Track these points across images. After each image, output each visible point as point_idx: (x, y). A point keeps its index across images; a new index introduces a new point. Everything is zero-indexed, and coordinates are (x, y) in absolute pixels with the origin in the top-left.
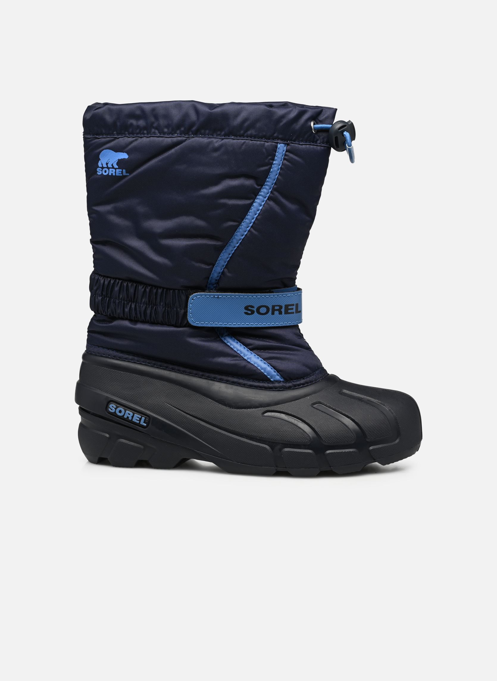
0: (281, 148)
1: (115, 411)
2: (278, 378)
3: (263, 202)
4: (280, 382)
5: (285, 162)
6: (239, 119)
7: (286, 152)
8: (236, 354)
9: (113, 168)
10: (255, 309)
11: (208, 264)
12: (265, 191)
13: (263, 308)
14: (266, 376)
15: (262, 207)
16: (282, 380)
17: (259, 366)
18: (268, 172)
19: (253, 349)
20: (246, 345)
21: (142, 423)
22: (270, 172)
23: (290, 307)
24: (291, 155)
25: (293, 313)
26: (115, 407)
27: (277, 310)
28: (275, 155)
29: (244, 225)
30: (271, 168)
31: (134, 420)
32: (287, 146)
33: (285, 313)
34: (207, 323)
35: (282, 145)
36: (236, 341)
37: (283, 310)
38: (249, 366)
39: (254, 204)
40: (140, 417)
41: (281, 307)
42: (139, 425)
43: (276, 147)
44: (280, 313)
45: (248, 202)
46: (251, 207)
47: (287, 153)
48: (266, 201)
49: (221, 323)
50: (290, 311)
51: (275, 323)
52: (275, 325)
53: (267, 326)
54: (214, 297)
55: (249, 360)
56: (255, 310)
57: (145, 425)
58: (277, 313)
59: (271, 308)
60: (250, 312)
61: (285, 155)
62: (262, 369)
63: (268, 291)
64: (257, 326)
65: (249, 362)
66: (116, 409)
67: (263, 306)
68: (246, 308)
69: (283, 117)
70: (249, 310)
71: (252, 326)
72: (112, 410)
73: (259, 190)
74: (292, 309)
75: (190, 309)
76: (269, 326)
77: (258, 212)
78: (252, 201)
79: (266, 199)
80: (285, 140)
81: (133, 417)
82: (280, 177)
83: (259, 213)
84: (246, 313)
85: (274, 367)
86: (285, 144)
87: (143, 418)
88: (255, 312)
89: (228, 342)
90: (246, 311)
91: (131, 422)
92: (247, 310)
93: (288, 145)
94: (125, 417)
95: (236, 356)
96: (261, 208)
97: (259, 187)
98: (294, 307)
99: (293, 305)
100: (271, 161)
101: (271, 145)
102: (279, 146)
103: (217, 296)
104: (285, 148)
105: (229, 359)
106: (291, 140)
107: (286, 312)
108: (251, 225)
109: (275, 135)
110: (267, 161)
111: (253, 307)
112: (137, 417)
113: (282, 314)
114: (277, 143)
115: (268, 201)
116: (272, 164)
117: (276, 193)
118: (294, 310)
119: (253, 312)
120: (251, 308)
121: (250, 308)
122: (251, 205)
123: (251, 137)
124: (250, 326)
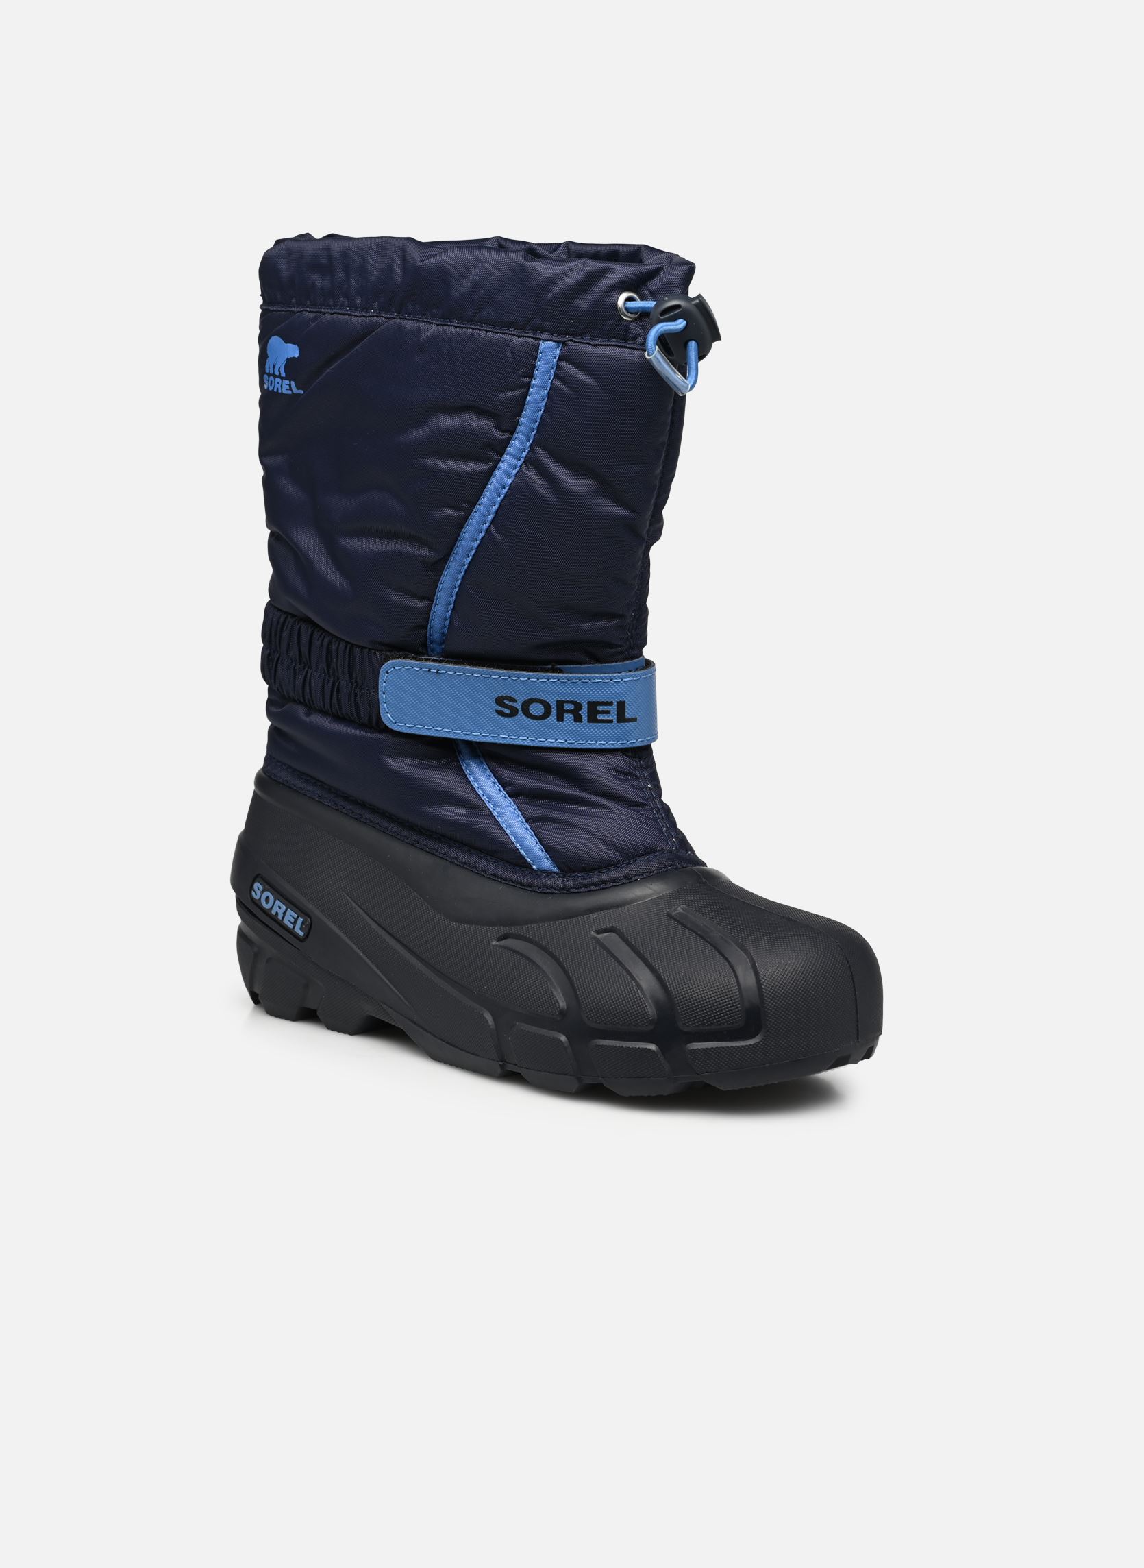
0: (549, 351)
1: (260, 898)
2: (547, 864)
3: (515, 468)
4: (551, 873)
5: (558, 383)
6: (468, 282)
7: (559, 359)
8: (476, 801)
9: (279, 376)
10: (518, 706)
11: (422, 598)
12: (519, 444)
13: (536, 704)
14: (523, 857)
15: (512, 479)
16: (556, 870)
17: (513, 833)
18: (521, 404)
19: (514, 793)
20: (504, 784)
21: (298, 930)
22: (526, 402)
23: (600, 708)
24: (571, 369)
25: (611, 721)
26: (261, 888)
27: (568, 711)
28: (534, 367)
29: (476, 515)
30: (526, 394)
31: (286, 922)
32: (562, 347)
33: (590, 721)
34: (419, 726)
35: (551, 344)
36: (489, 773)
37: (584, 713)
38: (494, 831)
39: (497, 472)
40: (296, 916)
41: (578, 706)
42: (291, 932)
43: (537, 349)
44: (578, 719)
45: (483, 467)
46: (490, 478)
47: (563, 364)
48: (521, 466)
49: (448, 729)
50: (600, 717)
51: (566, 741)
52: (566, 745)
53: (546, 744)
54: (429, 670)
55: (499, 819)
56: (519, 708)
57: (301, 934)
58: (569, 718)
59: (554, 705)
60: (508, 711)
61: (558, 367)
62: (518, 840)
63: (550, 667)
64: (524, 744)
65: (498, 823)
66: (262, 892)
67: (535, 699)
68: (499, 701)
69: (552, 281)
70: (507, 709)
71: (514, 743)
72: (256, 894)
73: (507, 442)
74: (608, 712)
75: (384, 693)
76: (551, 745)
77: (504, 491)
78: (489, 465)
79: (520, 463)
80: (557, 333)
81: (284, 913)
82: (545, 417)
83: (507, 493)
84: (500, 713)
85: (541, 841)
86: (558, 342)
87: (300, 920)
88: (520, 712)
89: (472, 773)
90: (499, 708)
91: (280, 924)
92: (502, 707)
93: (564, 343)
94: (273, 912)
95: (475, 806)
96: (509, 481)
97: (506, 436)
98: (613, 709)
99: (610, 704)
100: (526, 380)
101: (525, 343)
102: (542, 345)
103: (434, 669)
104: (558, 351)
105: (462, 811)
106: (575, 335)
107: (592, 718)
108: (490, 518)
109: (535, 321)
110: (514, 378)
111: (514, 700)
112: (291, 915)
113: (581, 722)
114: (540, 339)
115: (524, 467)
116: (528, 385)
117: (540, 453)
118: (613, 716)
119: (514, 712)
120: (510, 701)
121: (507, 702)
122: (489, 473)
123: (487, 324)
124: (508, 741)
